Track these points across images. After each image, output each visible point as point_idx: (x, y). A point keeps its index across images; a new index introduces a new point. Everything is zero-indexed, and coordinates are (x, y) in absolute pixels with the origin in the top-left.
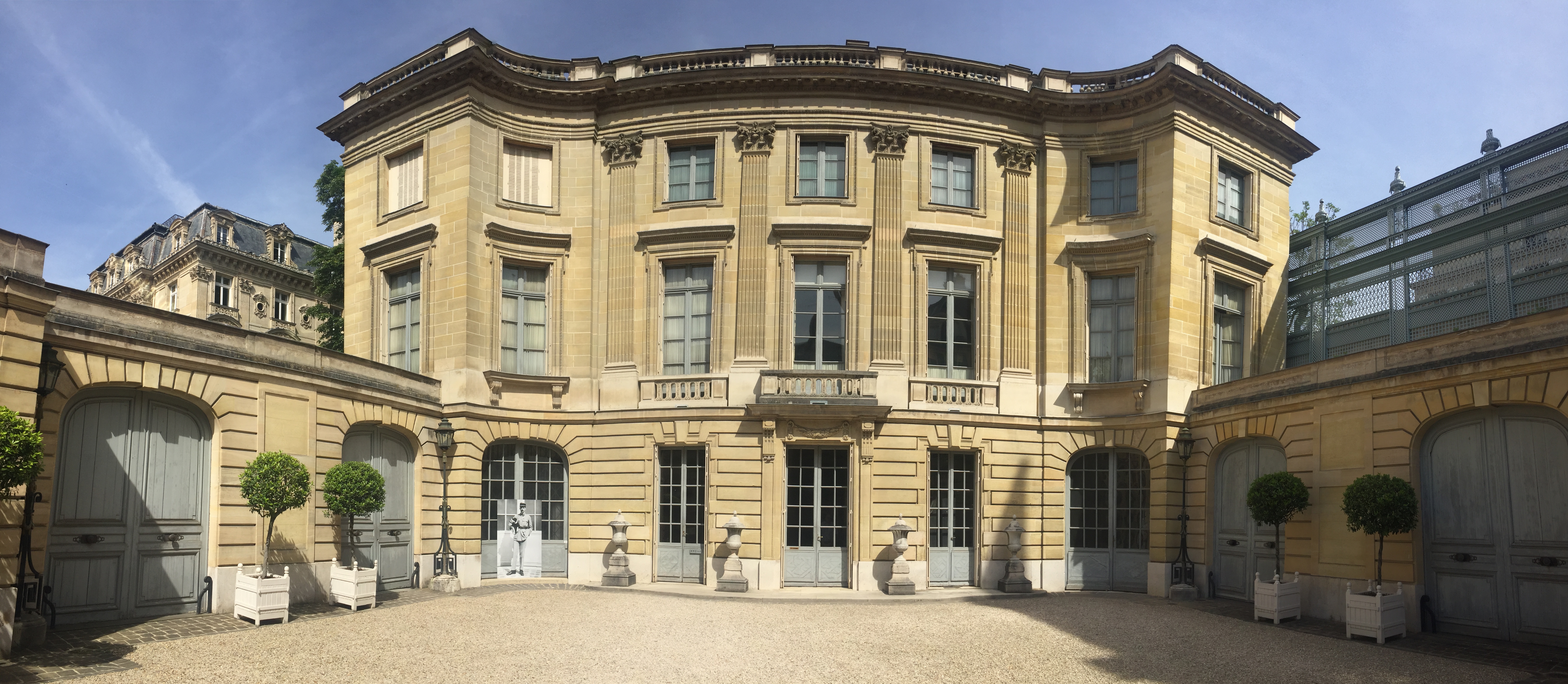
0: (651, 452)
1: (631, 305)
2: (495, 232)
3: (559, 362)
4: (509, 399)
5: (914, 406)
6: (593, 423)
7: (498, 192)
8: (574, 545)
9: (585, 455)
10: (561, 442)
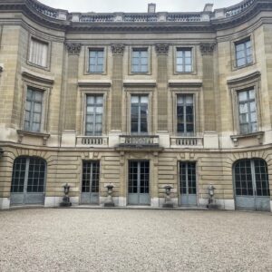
0: (80, 162)
1: (74, 109)
2: (25, 75)
3: (46, 128)
4: (26, 141)
5: (172, 146)
6: (59, 151)
7: (27, 59)
8: (47, 193)
9: (54, 162)
10: (45, 158)
